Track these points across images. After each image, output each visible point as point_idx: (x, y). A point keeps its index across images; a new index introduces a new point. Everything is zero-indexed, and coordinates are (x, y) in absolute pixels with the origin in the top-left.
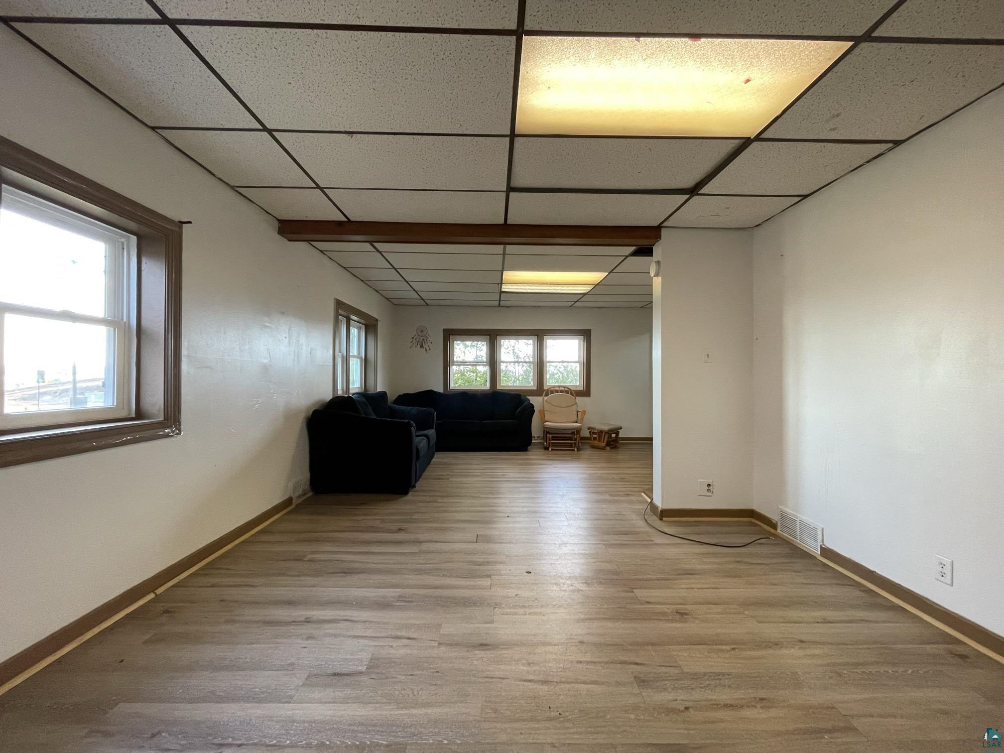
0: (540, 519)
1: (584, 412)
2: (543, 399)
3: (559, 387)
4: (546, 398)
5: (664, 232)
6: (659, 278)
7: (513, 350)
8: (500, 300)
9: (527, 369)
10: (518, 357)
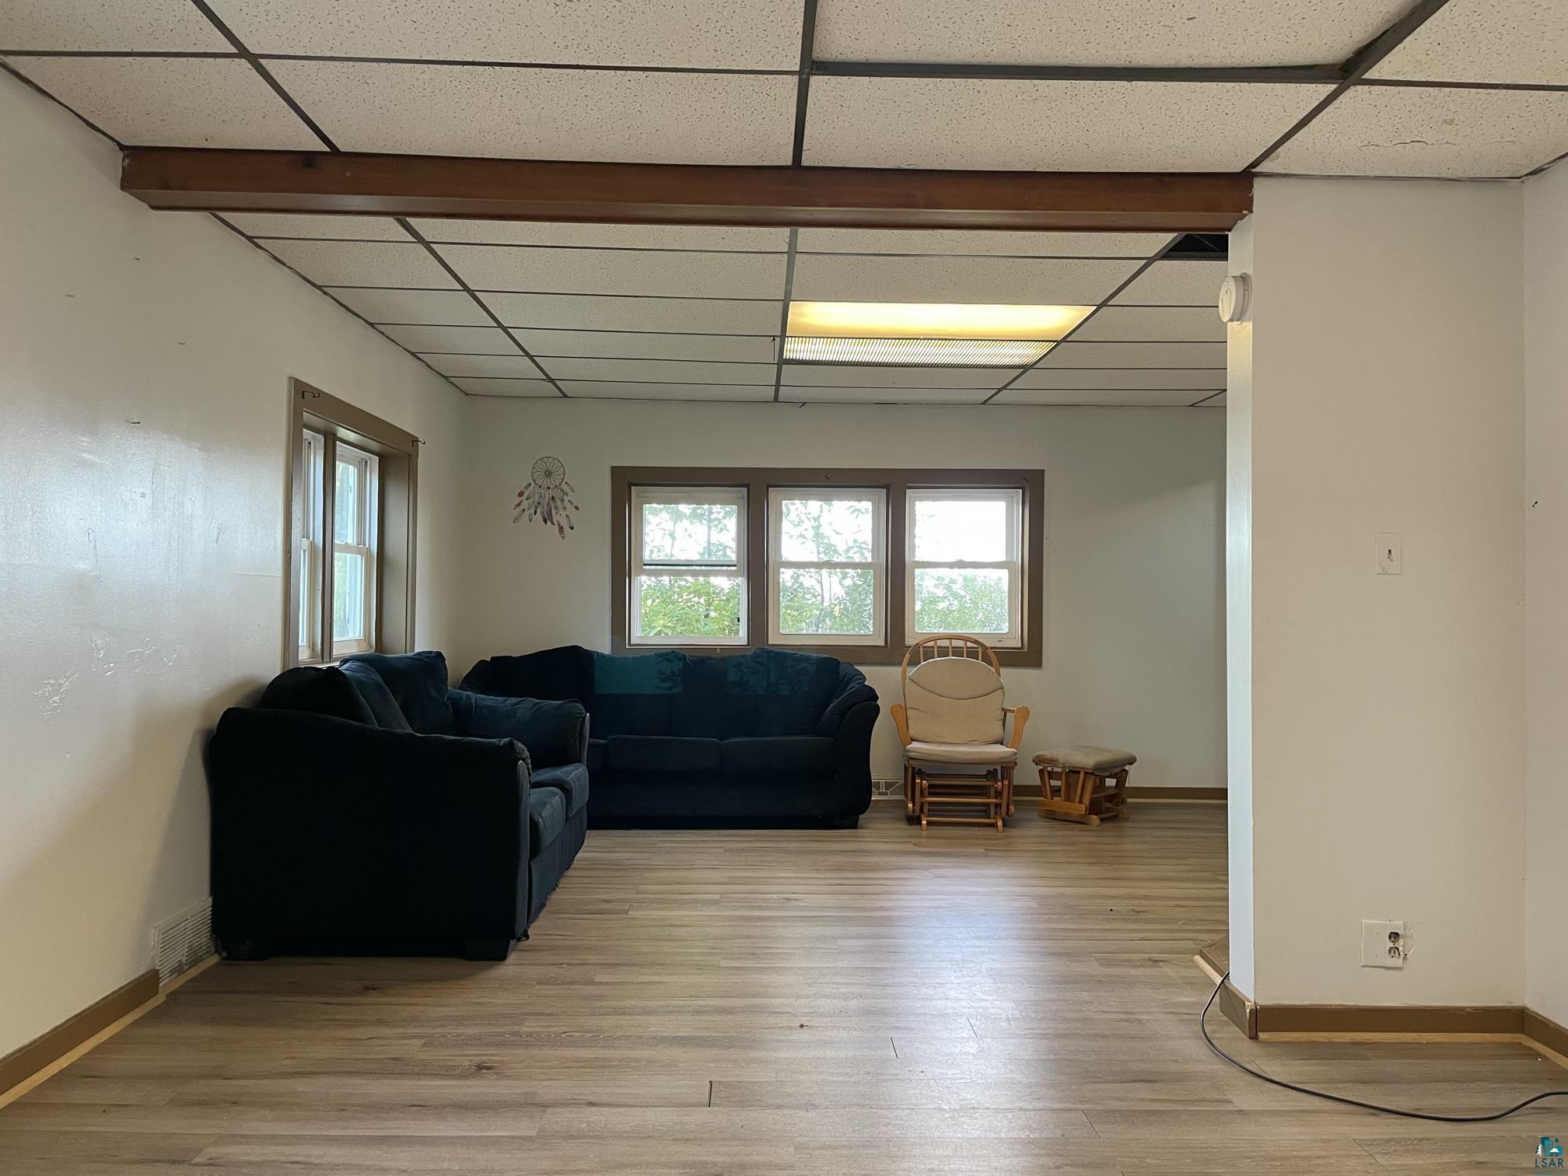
0: (896, 1035)
1: (1024, 714)
2: (904, 673)
3: (951, 638)
4: (912, 671)
5: (1261, 191)
6: (1245, 324)
7: (817, 528)
8: (778, 385)
9: (855, 584)
10: (830, 548)
